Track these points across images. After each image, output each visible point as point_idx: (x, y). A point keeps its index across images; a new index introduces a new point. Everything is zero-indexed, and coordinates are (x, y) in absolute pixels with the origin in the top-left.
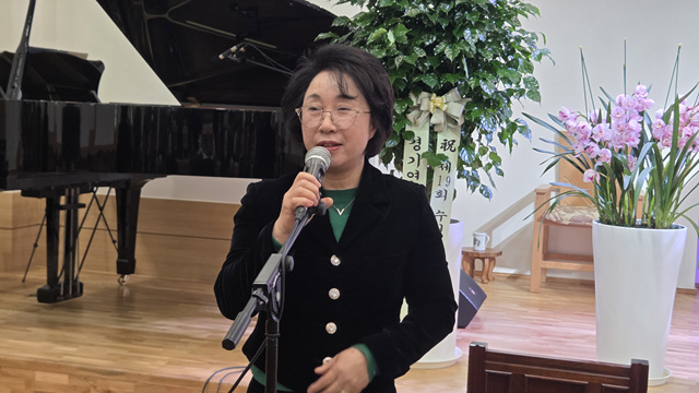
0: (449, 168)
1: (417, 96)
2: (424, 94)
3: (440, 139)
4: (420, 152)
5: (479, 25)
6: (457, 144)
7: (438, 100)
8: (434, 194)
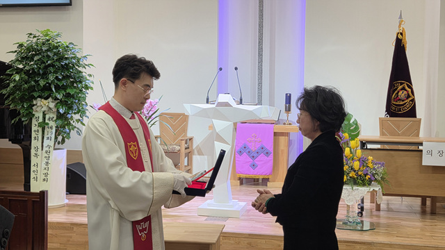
0: (51, 128)
1: (35, 100)
2: (38, 99)
3: (47, 117)
4: (39, 122)
5: (55, 72)
6: (55, 118)
7: (45, 102)
8: (45, 138)
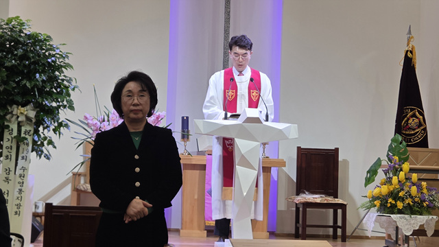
0: (28, 144)
1: (11, 107)
2: (15, 106)
3: (23, 129)
4: (13, 136)
5: (43, 72)
6: (32, 132)
7: (22, 109)
8: (20, 158)
